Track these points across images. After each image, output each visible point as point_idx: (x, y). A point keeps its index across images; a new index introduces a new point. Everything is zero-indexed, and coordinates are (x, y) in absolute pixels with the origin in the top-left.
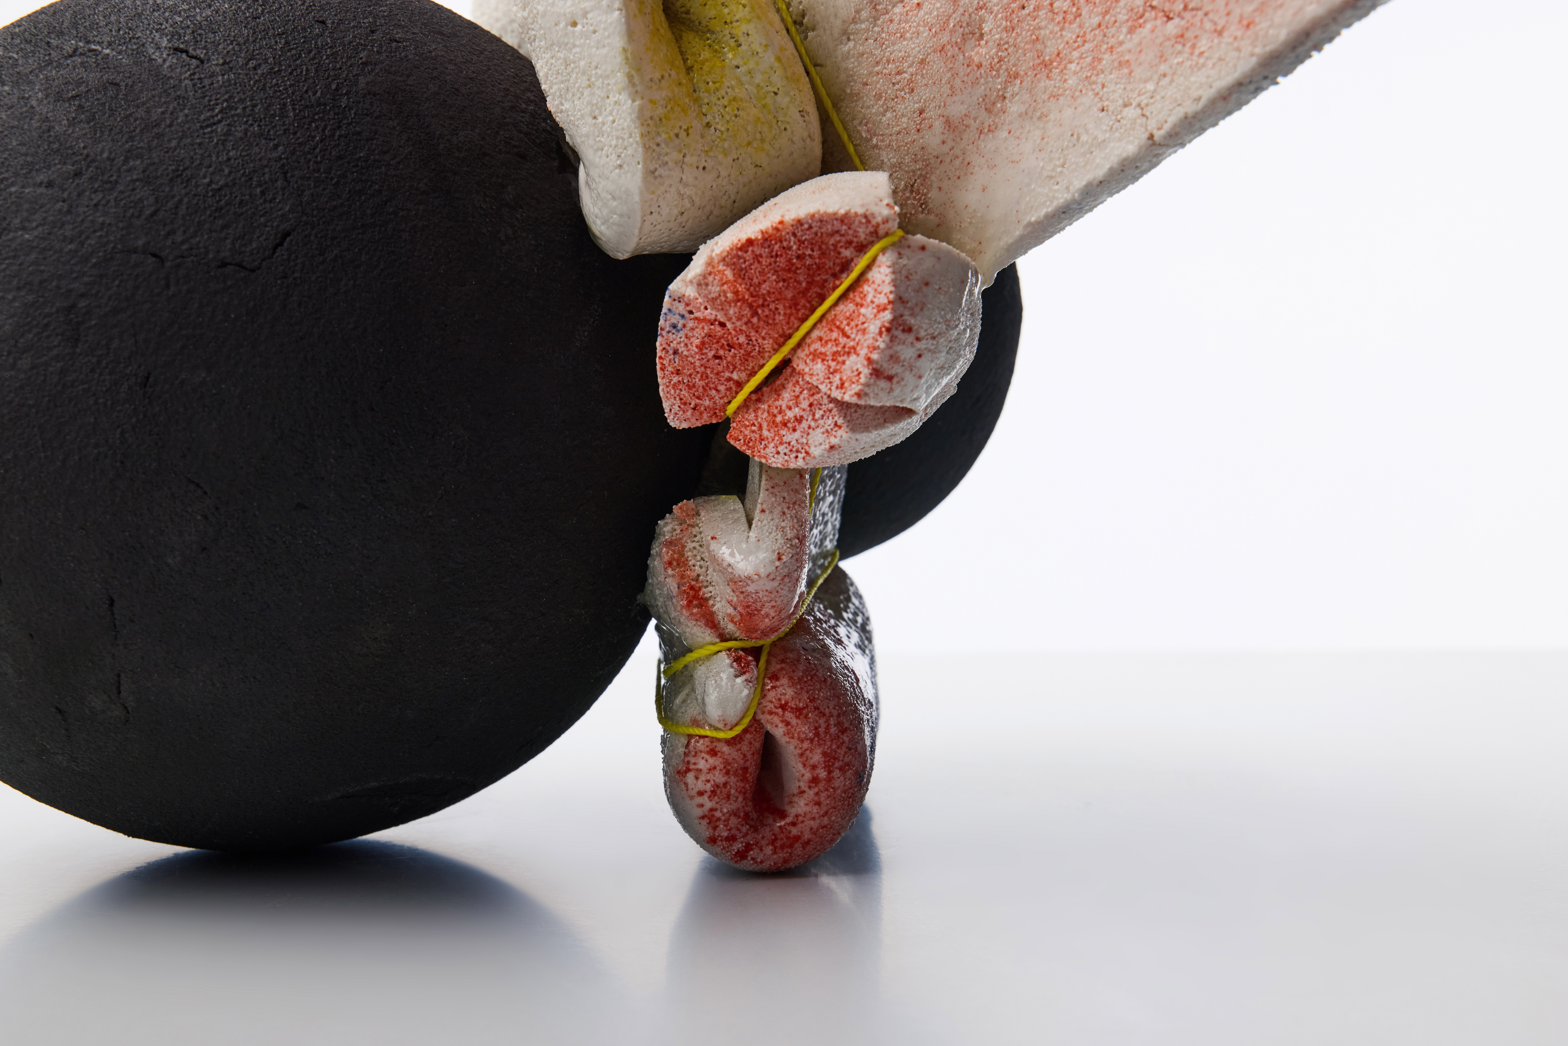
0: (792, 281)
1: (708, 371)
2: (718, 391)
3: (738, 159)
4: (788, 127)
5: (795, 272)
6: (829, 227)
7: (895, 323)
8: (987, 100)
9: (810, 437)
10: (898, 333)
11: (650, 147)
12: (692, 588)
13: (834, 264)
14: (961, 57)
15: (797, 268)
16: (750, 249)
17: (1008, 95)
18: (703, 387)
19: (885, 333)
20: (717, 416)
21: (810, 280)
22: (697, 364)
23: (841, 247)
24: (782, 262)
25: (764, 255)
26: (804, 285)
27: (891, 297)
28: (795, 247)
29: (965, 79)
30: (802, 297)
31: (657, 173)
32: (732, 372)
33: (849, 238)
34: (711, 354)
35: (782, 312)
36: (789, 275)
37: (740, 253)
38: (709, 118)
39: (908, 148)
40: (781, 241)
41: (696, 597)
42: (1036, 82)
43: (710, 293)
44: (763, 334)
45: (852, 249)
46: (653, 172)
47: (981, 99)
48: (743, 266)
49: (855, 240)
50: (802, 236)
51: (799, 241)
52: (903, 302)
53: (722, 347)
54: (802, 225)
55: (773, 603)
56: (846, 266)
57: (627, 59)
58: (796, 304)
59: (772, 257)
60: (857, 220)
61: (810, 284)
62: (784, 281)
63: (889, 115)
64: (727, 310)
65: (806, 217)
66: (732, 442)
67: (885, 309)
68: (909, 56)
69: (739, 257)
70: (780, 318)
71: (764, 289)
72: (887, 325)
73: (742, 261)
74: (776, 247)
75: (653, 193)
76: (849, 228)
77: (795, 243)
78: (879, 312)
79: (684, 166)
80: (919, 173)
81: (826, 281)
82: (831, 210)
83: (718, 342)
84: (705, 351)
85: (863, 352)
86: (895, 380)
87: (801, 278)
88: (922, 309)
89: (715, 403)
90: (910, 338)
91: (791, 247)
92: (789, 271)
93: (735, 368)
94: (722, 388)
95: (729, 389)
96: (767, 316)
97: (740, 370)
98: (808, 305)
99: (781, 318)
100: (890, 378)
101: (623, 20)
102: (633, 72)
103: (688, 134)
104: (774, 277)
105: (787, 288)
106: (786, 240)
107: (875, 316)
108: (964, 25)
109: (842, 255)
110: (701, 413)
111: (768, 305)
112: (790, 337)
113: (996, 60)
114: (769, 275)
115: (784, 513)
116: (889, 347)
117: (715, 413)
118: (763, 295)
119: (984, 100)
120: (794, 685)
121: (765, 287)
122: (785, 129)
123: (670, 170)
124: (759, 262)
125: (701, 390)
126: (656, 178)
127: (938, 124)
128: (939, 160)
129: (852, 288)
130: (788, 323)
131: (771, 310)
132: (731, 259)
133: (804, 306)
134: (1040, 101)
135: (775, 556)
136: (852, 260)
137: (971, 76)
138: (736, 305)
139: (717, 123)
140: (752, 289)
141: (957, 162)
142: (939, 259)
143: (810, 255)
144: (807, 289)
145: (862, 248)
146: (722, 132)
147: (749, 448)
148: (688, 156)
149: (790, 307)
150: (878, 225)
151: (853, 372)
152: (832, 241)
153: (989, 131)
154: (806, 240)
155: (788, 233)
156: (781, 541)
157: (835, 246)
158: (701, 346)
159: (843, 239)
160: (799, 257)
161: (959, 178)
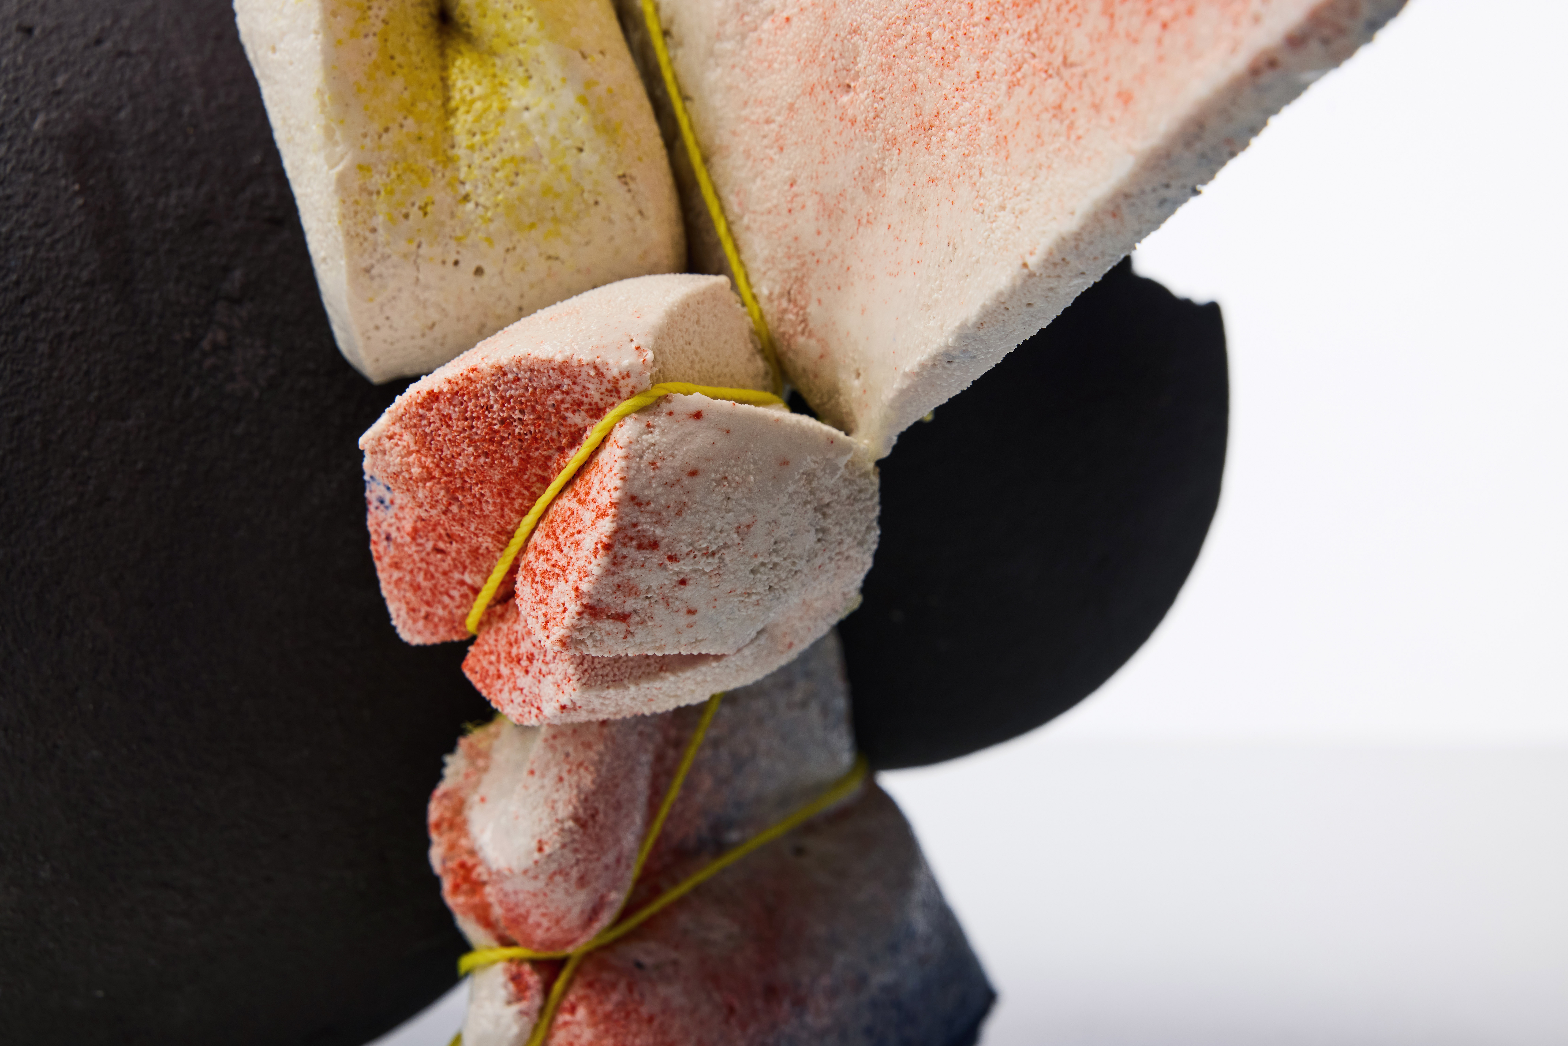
0: (498, 455)
1: (432, 569)
2: (452, 597)
3: (514, 248)
4: (600, 199)
5: (500, 443)
6: (544, 379)
7: (620, 535)
8: (864, 175)
9: (541, 685)
10: (631, 551)
11: (357, 235)
12: (463, 865)
13: (559, 434)
14: (833, 105)
15: (503, 439)
16: (435, 406)
17: (886, 169)
18: (431, 590)
19: (601, 552)
20: (457, 632)
21: (524, 456)
22: (416, 557)
23: (567, 409)
24: (480, 428)
25: (454, 416)
26: (516, 462)
27: (616, 495)
28: (496, 407)
29: (838, 139)
30: (515, 481)
31: (374, 272)
32: (463, 573)
33: (576, 396)
34: (429, 546)
35: (490, 500)
36: (492, 448)
37: (421, 411)
38: (468, 187)
39: (780, 238)
40: (477, 397)
41: (467, 878)
42: (914, 154)
43: (388, 465)
44: (472, 529)
45: (583, 414)
46: (367, 271)
47: (856, 173)
48: (428, 430)
49: (585, 400)
50: (506, 391)
51: (502, 397)
52: (639, 504)
53: (440, 537)
54: (505, 374)
55: (542, 910)
56: (576, 438)
57: (323, 104)
58: (508, 491)
59: (466, 419)
60: (583, 369)
61: (526, 461)
62: (487, 455)
63: (759, 181)
64: (415, 492)
65: (509, 364)
66: (468, 674)
67: (604, 515)
68: (776, 98)
69: (422, 417)
70: (489, 508)
71: (460, 465)
72: (605, 540)
73: (424, 422)
74: (471, 405)
75: (371, 300)
76: (574, 383)
77: (496, 401)
78: (597, 517)
79: (419, 261)
80: (794, 274)
81: (549, 458)
82: (543, 356)
83: (434, 530)
84: (420, 541)
85: (573, 577)
86: (635, 619)
87: (510, 453)
88: (679, 514)
89: (451, 613)
90: (656, 557)
91: (492, 407)
92: (491, 441)
93: (465, 568)
94: (455, 593)
95: (464, 596)
96: (471, 504)
97: (471, 571)
98: (526, 492)
99: (491, 508)
100: (623, 617)
101: (319, 47)
102: (333, 125)
103: (426, 214)
104: (471, 449)
105: (491, 466)
106: (483, 395)
107: (593, 524)
108: (836, 56)
109: (569, 421)
110: (436, 626)
111: (470, 489)
112: (511, 535)
113: (872, 115)
114: (464, 446)
115: (561, 779)
116: (608, 573)
117: (454, 628)
118: (461, 473)
119: (860, 174)
120: (595, 1025)
121: (461, 464)
122: (596, 203)
123: (395, 267)
124: (448, 426)
125: (429, 593)
126: (372, 278)
127: (812, 203)
128: (816, 258)
129: (580, 472)
130: (502, 516)
131: (474, 496)
132: (410, 418)
133: (520, 494)
134: (919, 184)
135: (534, 844)
136: (585, 429)
137: (844, 134)
138: (424, 487)
139: (479, 195)
140: (442, 464)
141: (836, 264)
142: (728, 432)
143: (520, 419)
144: (522, 470)
145: (597, 412)
146: (486, 208)
147: (486, 686)
148: (424, 246)
149: (500, 495)
150: (616, 381)
151: (558, 605)
152: (550, 401)
153: (868, 222)
154: (512, 397)
155: (486, 386)
156: (547, 822)
157: (557, 406)
158: (415, 533)
159: (568, 398)
160: (503, 421)
161: (839, 288)
